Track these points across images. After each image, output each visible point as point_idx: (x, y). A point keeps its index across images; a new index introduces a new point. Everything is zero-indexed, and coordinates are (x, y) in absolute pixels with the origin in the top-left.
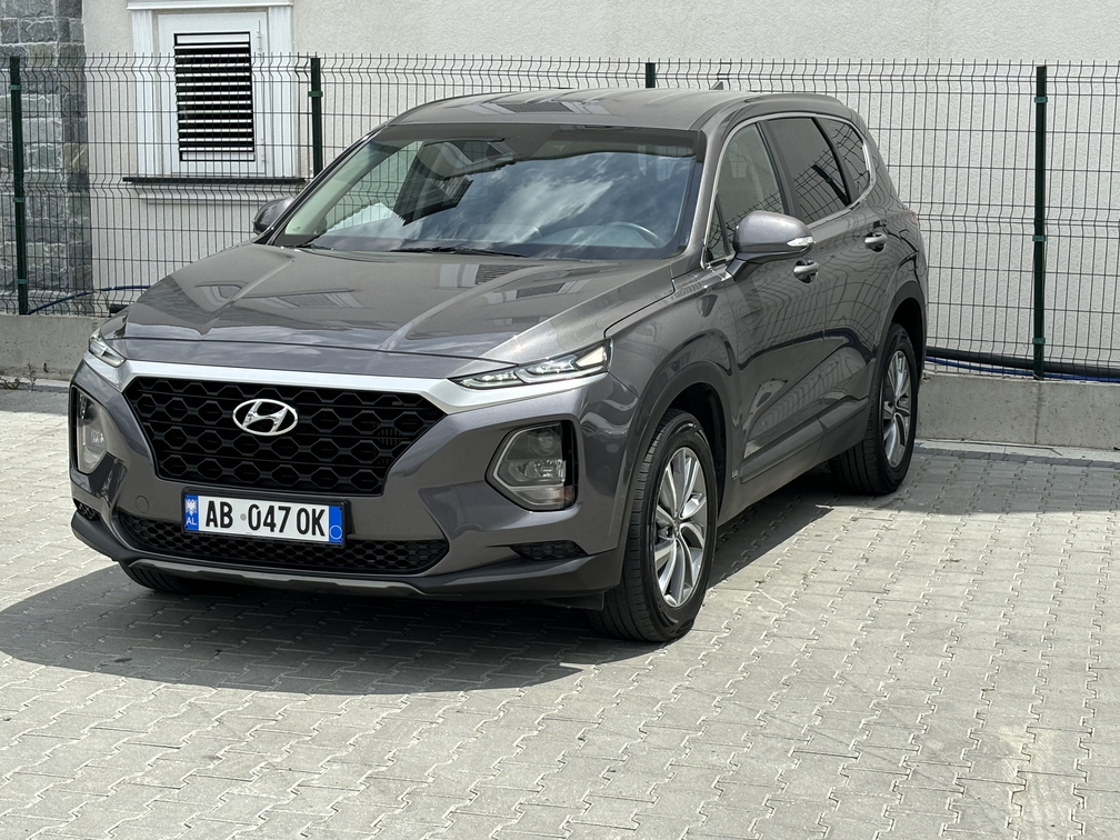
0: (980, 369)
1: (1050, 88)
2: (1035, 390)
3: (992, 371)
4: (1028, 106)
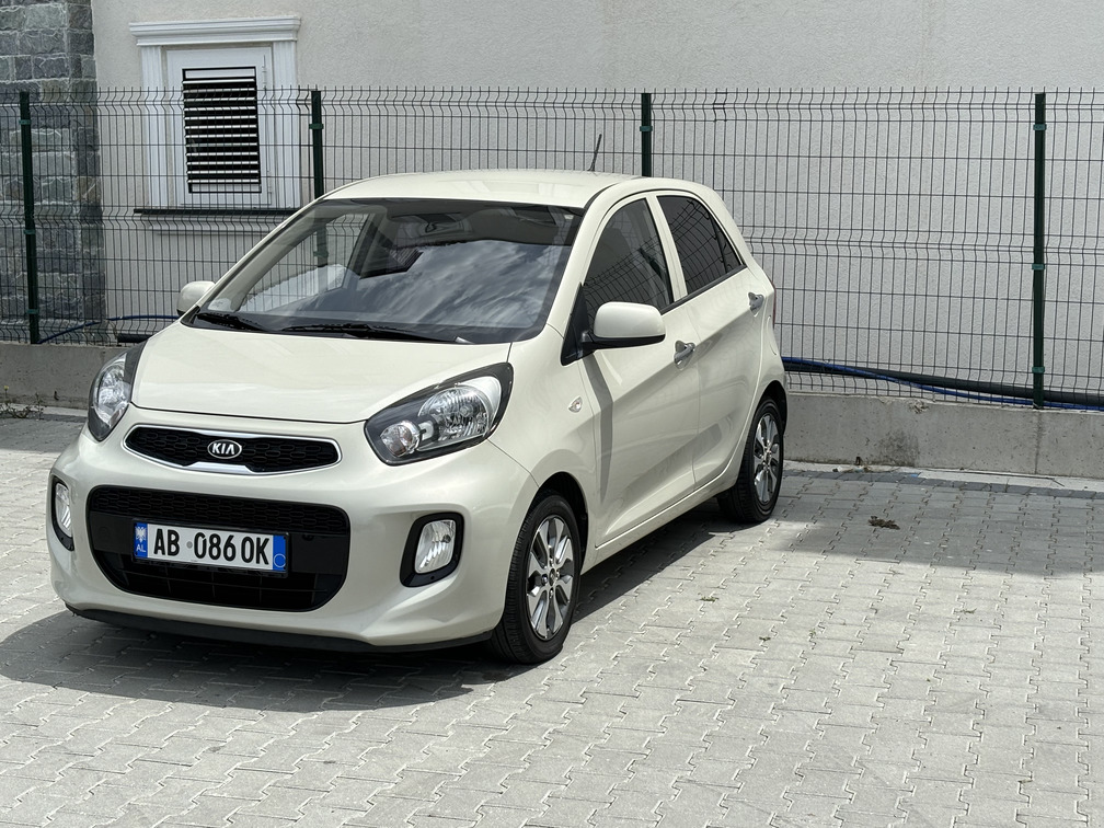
0: (979, 398)
1: (1049, 116)
2: (1035, 419)
3: (991, 399)
4: (1027, 134)
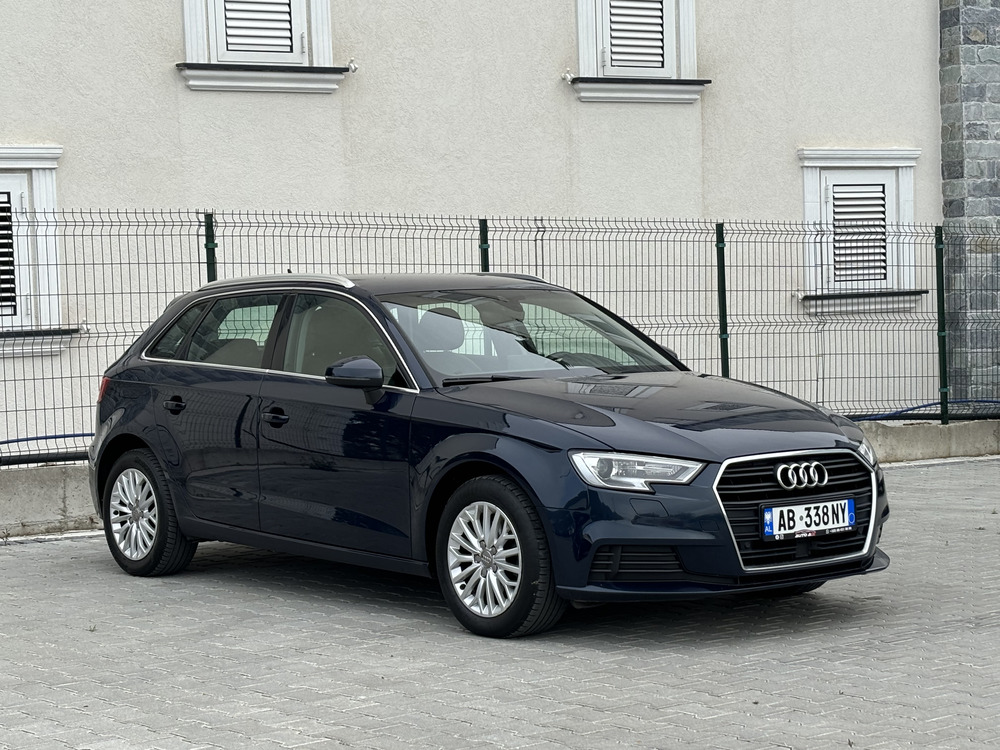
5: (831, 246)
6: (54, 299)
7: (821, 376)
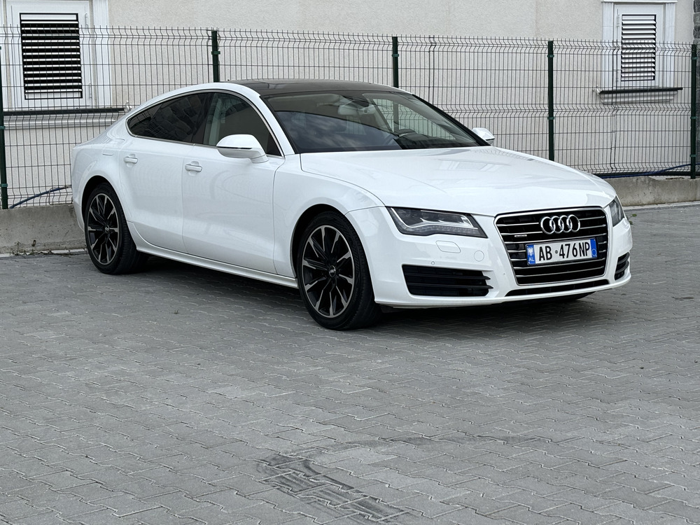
5: (619, 57)
6: (107, 88)
7: (613, 146)
